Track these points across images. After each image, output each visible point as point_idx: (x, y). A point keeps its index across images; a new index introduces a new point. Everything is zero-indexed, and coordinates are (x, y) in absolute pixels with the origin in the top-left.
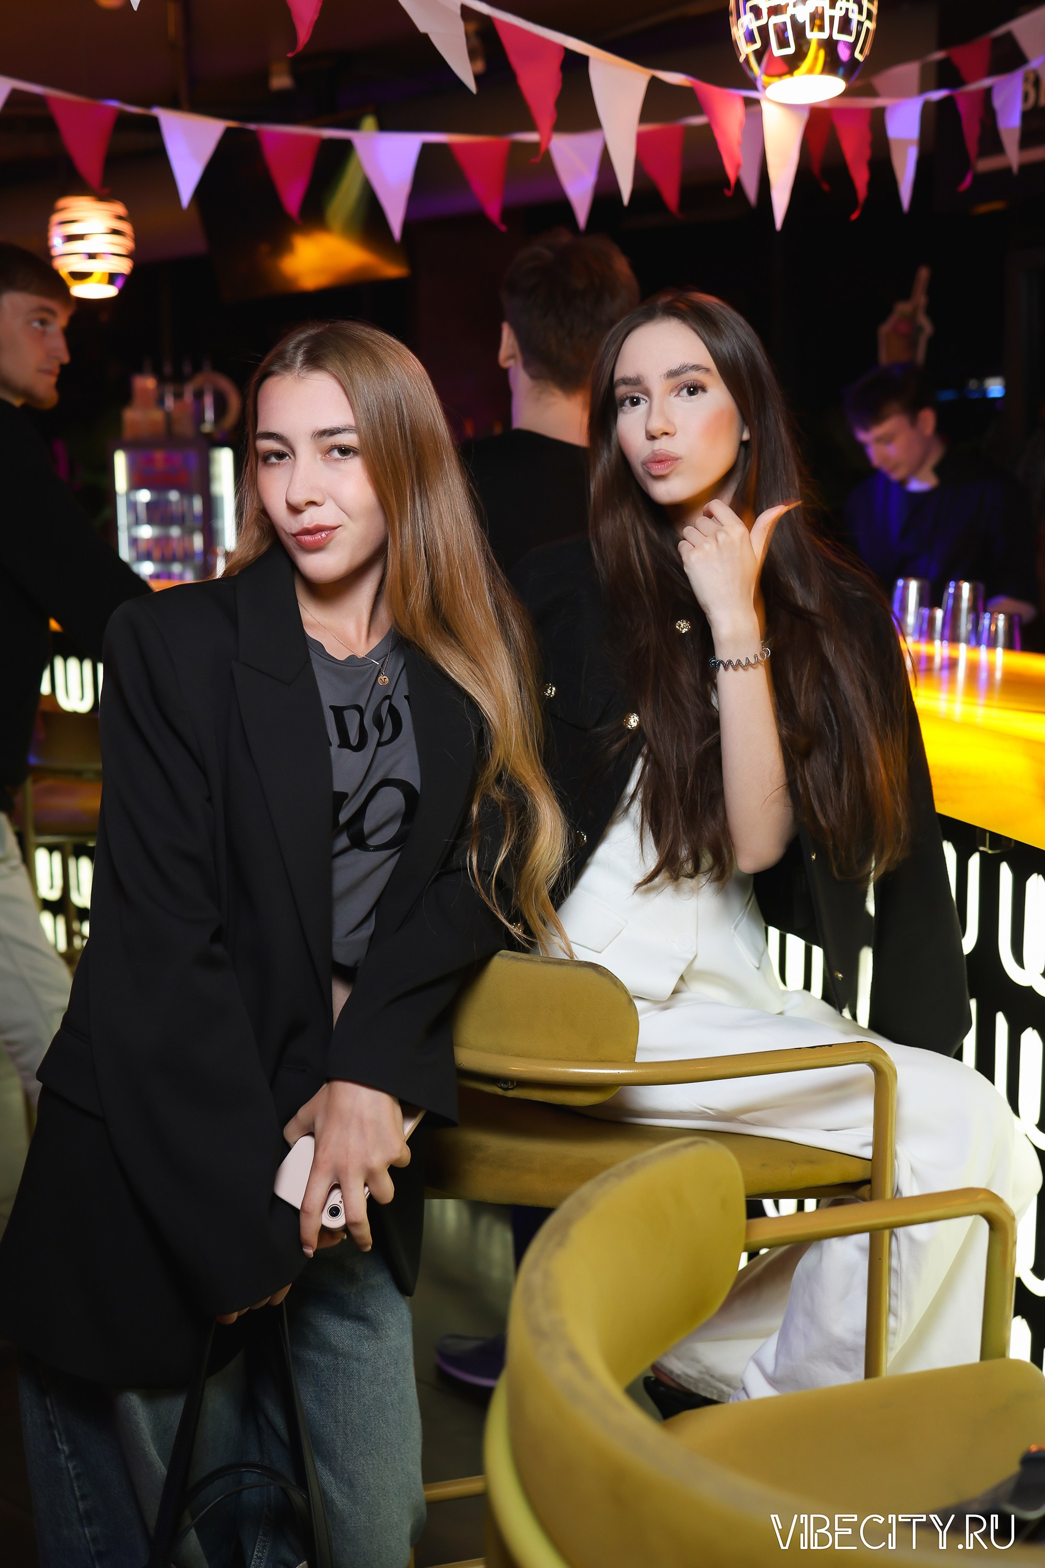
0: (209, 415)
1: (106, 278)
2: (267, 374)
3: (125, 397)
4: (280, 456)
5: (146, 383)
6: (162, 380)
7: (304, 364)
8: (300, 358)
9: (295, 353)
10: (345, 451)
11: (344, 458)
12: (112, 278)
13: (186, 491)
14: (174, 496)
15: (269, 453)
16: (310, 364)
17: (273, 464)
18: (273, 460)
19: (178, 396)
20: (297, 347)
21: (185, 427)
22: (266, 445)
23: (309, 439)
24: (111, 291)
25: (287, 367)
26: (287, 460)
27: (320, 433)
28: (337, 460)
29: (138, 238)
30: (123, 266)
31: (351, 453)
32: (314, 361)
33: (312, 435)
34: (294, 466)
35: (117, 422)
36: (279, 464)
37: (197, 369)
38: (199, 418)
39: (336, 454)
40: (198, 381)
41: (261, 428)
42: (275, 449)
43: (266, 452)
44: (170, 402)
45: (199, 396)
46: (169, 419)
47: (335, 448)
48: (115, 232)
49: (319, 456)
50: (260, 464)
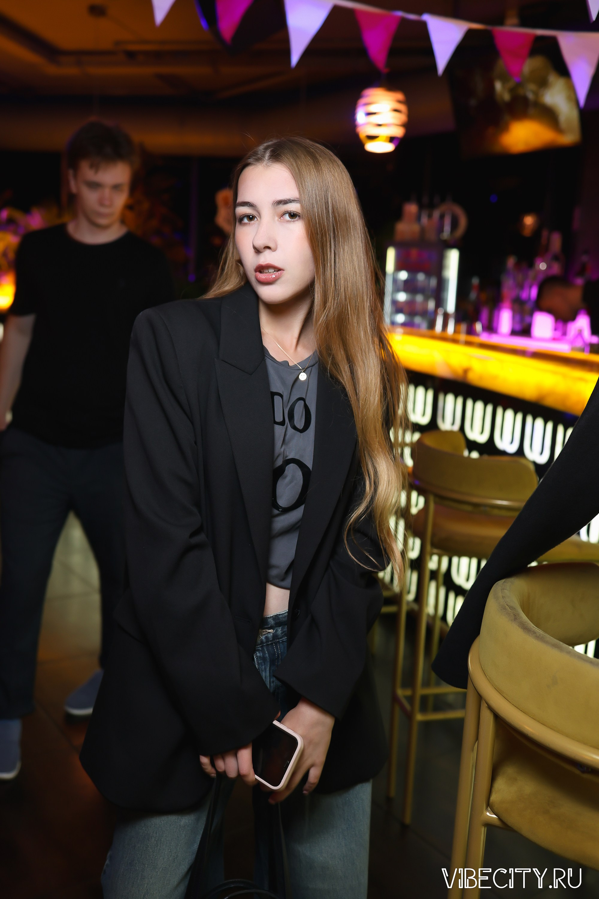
0: (447, 228)
1: (389, 139)
2: (247, 165)
3: (398, 215)
4: (251, 218)
5: (411, 208)
6: (421, 207)
7: (270, 159)
8: (267, 155)
9: (265, 152)
10: (293, 215)
11: (293, 220)
12: (392, 139)
13: (429, 274)
14: (421, 277)
15: (243, 216)
16: (273, 158)
17: (245, 224)
18: (246, 220)
19: (430, 216)
20: (266, 149)
21: (431, 236)
22: (241, 210)
23: (270, 206)
24: (389, 148)
25: (259, 160)
26: (255, 221)
27: (277, 202)
28: (288, 221)
29: (410, 115)
30: (398, 132)
31: (298, 217)
32: (276, 157)
33: (273, 204)
34: (259, 224)
35: (392, 230)
36: (249, 223)
37: (443, 200)
38: (441, 229)
39: (287, 217)
40: (443, 208)
41: (240, 199)
42: (248, 213)
43: (241, 216)
44: (425, 220)
45: (442, 217)
46: (423, 231)
47: (287, 213)
48: (396, 110)
49: (276, 218)
50: (237, 224)
